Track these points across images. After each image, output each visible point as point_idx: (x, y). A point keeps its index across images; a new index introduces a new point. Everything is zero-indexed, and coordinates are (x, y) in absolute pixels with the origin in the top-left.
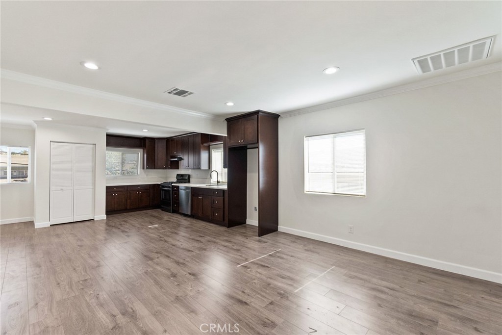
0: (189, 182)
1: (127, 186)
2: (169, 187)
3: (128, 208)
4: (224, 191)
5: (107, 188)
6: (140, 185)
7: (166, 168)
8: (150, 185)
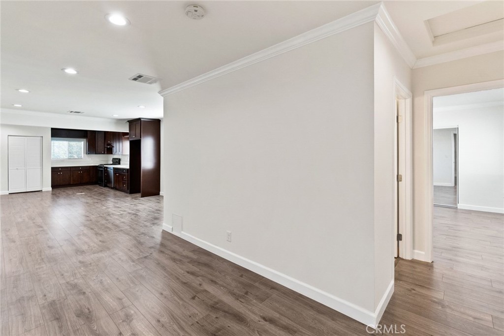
0: (119, 164)
1: (70, 167)
2: (102, 168)
3: (72, 183)
4: (128, 169)
5: (52, 168)
6: (80, 167)
7: (104, 154)
8: (90, 166)
